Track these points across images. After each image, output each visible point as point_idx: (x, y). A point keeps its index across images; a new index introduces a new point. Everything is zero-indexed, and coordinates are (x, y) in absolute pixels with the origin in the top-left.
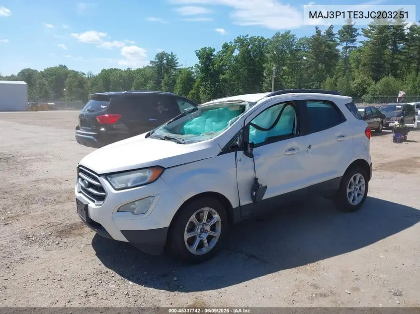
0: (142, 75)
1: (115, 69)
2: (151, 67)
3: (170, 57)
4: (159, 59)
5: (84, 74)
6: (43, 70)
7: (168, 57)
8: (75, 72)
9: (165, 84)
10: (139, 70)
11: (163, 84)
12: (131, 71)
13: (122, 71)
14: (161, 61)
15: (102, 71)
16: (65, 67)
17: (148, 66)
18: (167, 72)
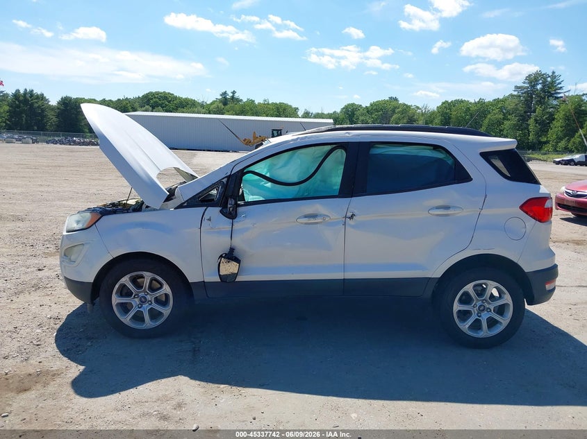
0: (501, 108)
1: (462, 101)
2: (514, 95)
3: (549, 79)
4: (530, 83)
5: (418, 108)
6: (368, 105)
7: (545, 79)
8: (407, 106)
9: (536, 120)
10: (497, 101)
11: (531, 121)
12: (484, 103)
13: (471, 103)
14: (533, 86)
15: (443, 103)
16: (396, 99)
17: (512, 95)
18: (541, 102)
